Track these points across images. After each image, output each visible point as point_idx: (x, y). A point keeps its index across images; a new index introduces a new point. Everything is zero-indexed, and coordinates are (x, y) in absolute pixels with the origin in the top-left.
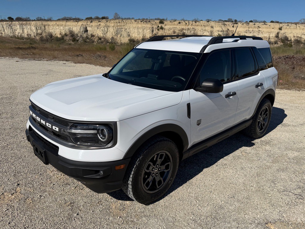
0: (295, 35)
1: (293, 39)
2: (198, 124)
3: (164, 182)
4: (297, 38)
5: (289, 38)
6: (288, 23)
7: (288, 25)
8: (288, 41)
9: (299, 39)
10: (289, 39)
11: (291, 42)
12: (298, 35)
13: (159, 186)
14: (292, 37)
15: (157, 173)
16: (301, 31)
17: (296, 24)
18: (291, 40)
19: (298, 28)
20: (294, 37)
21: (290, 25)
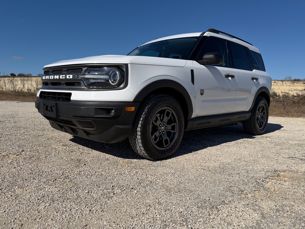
0: (283, 91)
1: (281, 95)
2: (202, 94)
3: (171, 143)
4: (284, 94)
5: (277, 93)
6: (274, 80)
7: (275, 82)
8: (277, 96)
9: (287, 95)
10: (278, 95)
11: (280, 97)
12: (285, 91)
13: (166, 145)
14: (280, 93)
15: (163, 131)
16: (288, 87)
17: (282, 81)
18: (279, 95)
19: (284, 84)
20: (282, 92)
21: (277, 82)
